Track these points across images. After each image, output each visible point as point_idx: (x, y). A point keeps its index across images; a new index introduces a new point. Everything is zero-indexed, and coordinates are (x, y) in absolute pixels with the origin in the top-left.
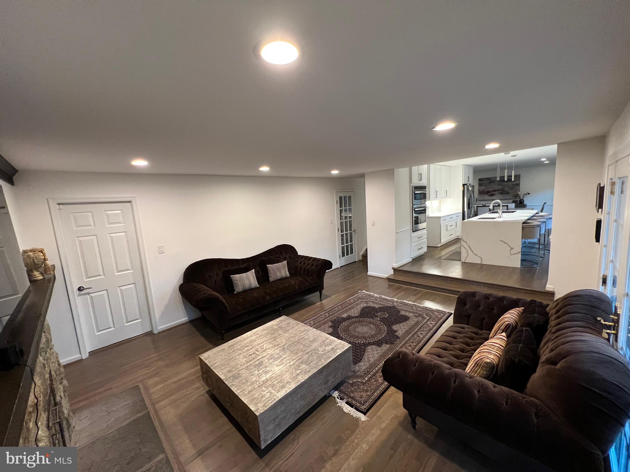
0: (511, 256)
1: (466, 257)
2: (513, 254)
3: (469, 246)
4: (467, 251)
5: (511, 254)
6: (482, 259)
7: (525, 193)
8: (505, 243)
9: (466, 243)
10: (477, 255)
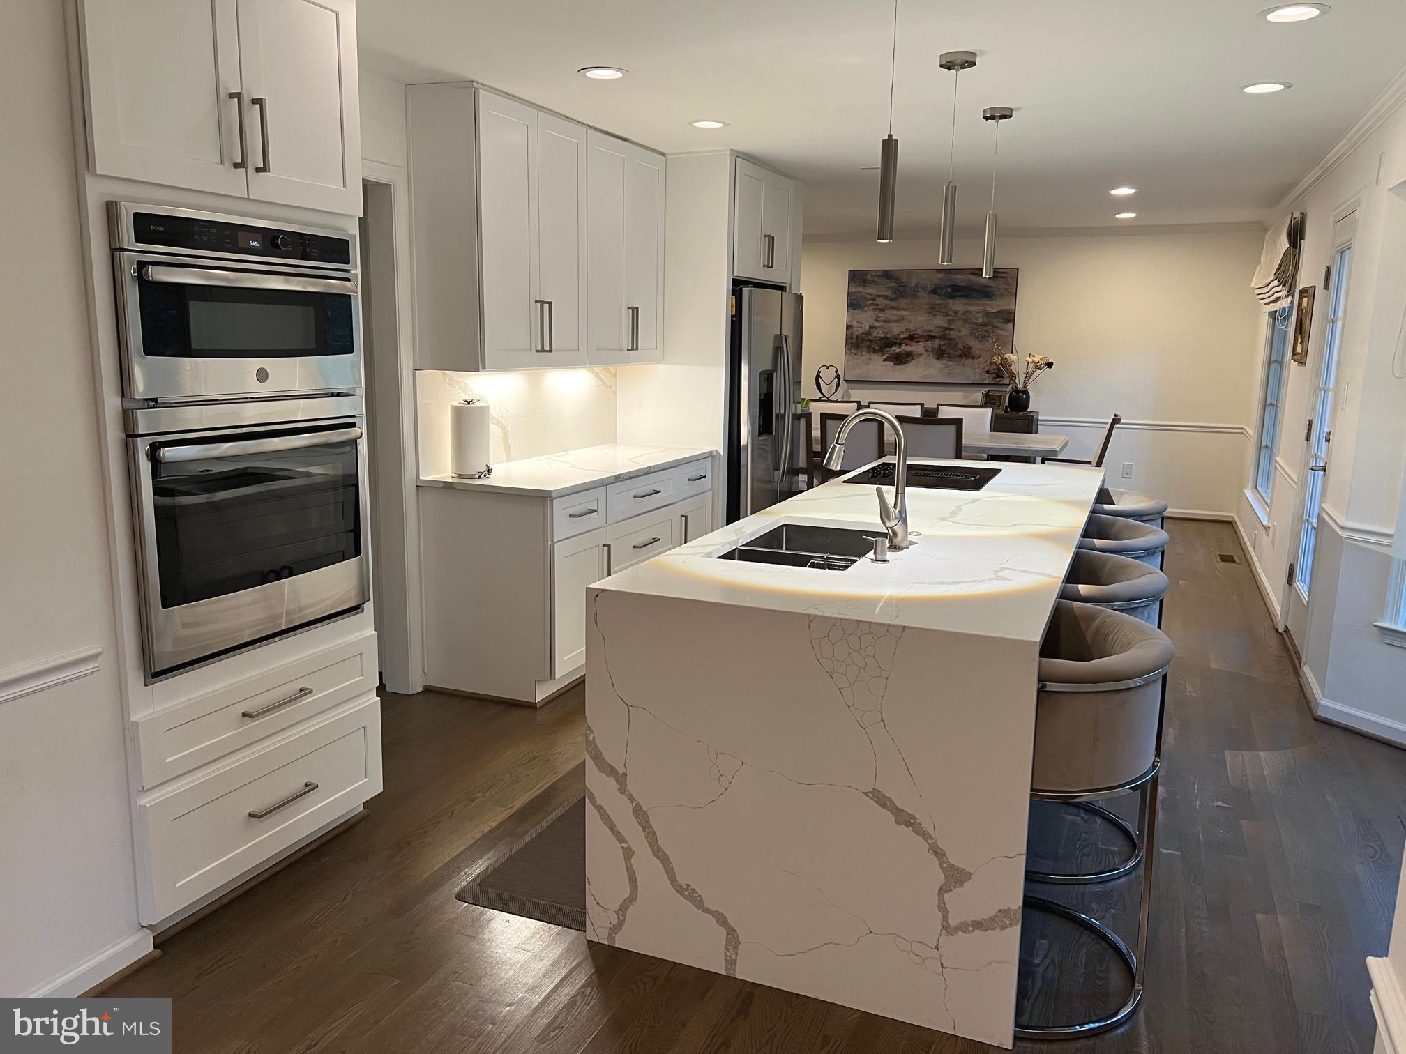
0: (945, 940)
1: (623, 908)
2: (963, 927)
3: (638, 811)
4: (628, 853)
5: (945, 926)
6: (733, 940)
7: (1036, 359)
8: (906, 819)
9: (621, 779)
10: (697, 901)
